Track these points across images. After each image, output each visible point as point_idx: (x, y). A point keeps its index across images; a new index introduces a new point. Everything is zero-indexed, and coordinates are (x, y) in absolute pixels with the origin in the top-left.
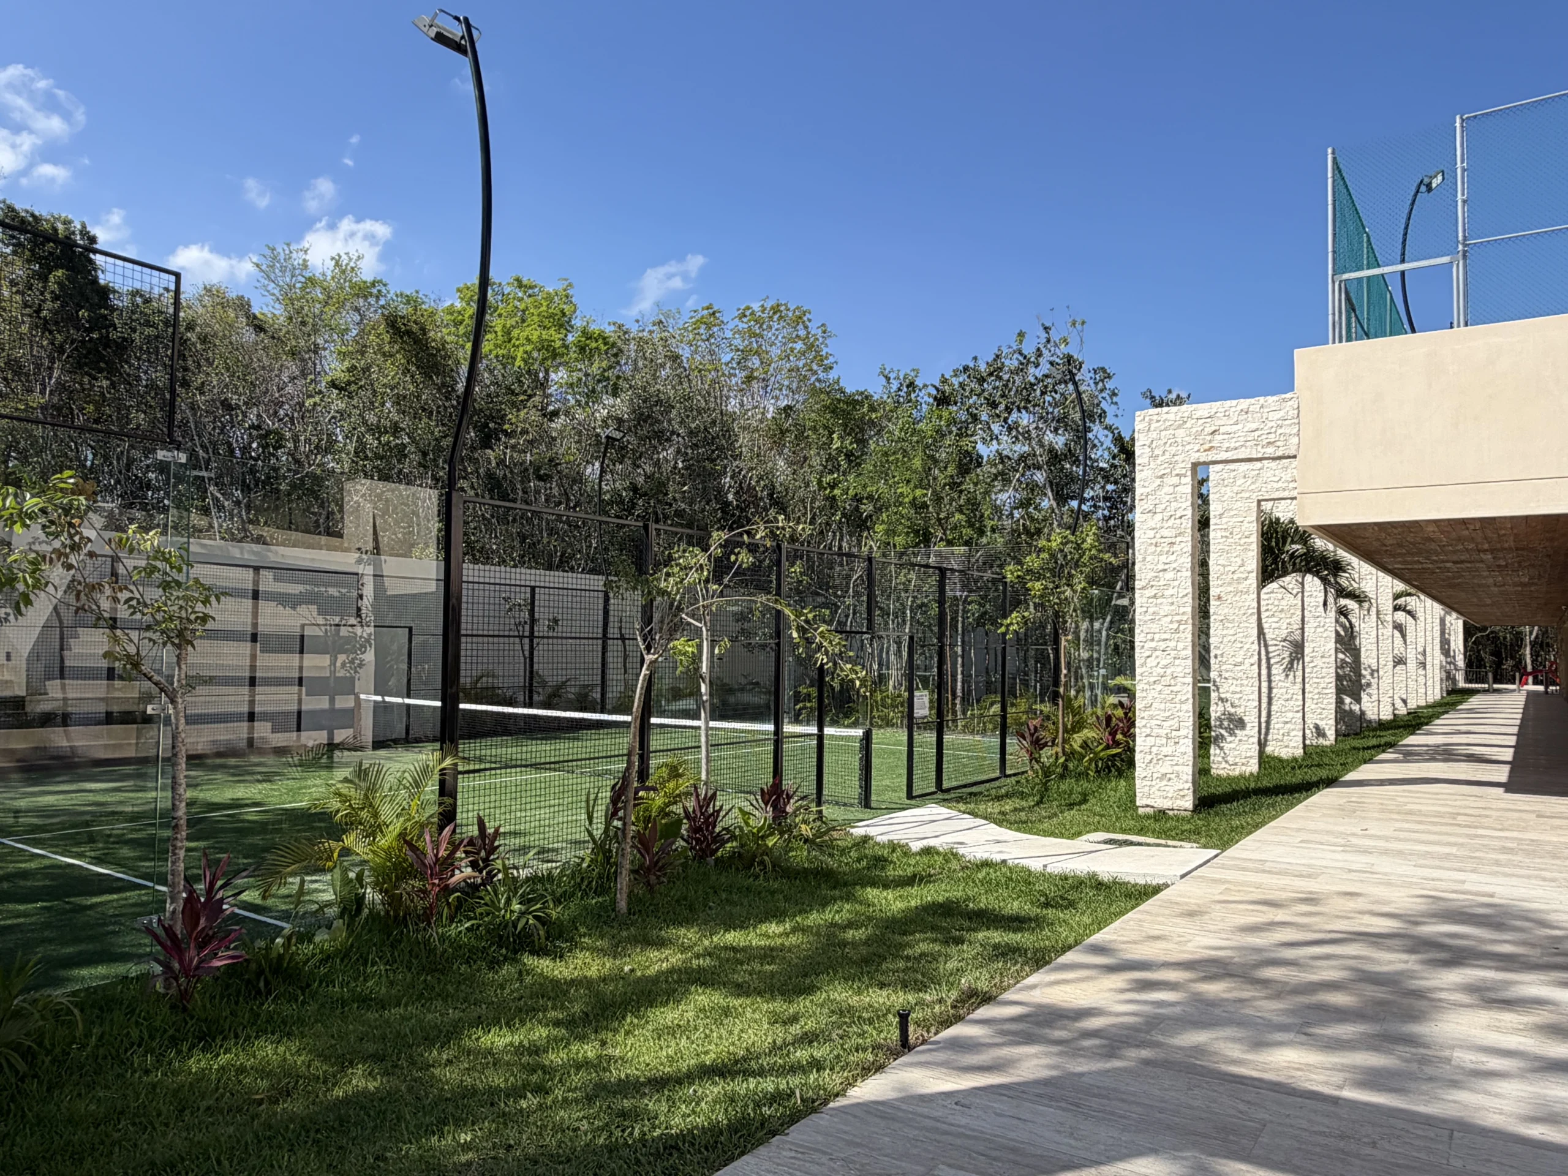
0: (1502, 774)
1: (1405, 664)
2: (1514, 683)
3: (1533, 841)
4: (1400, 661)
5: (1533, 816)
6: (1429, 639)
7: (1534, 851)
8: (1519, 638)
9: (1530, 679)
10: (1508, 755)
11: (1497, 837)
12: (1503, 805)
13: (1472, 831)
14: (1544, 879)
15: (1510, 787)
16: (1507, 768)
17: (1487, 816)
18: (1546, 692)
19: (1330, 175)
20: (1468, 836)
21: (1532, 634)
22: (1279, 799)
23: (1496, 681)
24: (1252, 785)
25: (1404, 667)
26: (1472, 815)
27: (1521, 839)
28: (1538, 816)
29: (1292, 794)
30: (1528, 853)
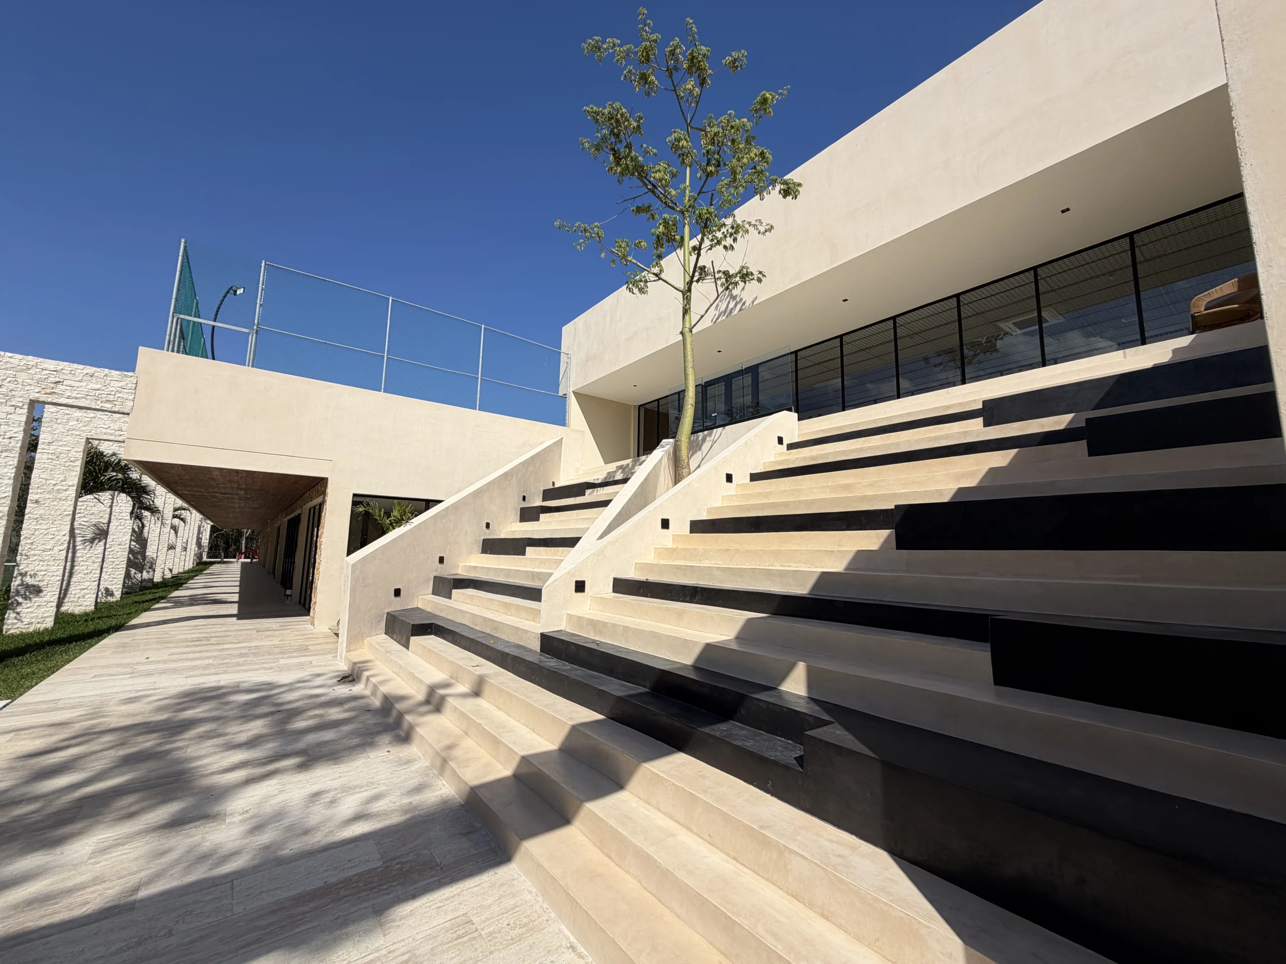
0: (234, 609)
1: (175, 549)
2: (235, 558)
3: (256, 647)
4: (171, 547)
5: (254, 632)
6: (191, 534)
7: (258, 652)
8: (240, 534)
9: (243, 556)
10: (236, 598)
11: (236, 648)
12: (236, 628)
13: (221, 647)
14: (266, 669)
15: (240, 616)
16: (236, 605)
17: (228, 636)
18: (251, 562)
19: (181, 254)
20: (219, 650)
21: (247, 532)
22: (72, 646)
23: (225, 557)
24: (47, 638)
25: (174, 551)
26: (219, 637)
27: (251, 647)
28: (257, 631)
29: (84, 640)
30: (255, 654)
